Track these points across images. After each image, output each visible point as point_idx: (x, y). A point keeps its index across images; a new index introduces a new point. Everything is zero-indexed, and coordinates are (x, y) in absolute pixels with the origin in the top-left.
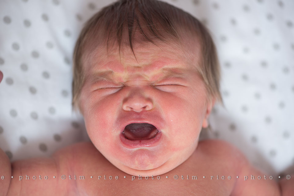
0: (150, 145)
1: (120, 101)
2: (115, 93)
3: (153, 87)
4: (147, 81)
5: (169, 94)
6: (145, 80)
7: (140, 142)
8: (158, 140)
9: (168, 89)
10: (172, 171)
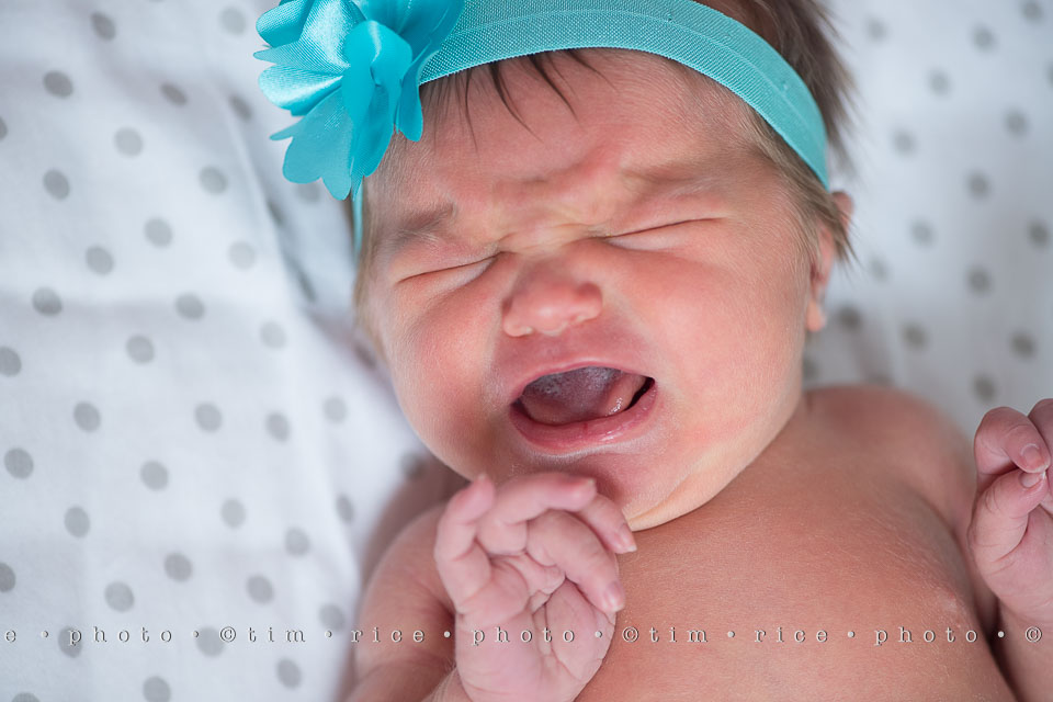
0: (619, 434)
1: (492, 306)
2: (472, 281)
3: (600, 243)
4: (571, 225)
5: (660, 257)
6: (566, 222)
7: (586, 427)
8: (646, 414)
9: (656, 242)
10: (705, 504)
